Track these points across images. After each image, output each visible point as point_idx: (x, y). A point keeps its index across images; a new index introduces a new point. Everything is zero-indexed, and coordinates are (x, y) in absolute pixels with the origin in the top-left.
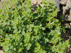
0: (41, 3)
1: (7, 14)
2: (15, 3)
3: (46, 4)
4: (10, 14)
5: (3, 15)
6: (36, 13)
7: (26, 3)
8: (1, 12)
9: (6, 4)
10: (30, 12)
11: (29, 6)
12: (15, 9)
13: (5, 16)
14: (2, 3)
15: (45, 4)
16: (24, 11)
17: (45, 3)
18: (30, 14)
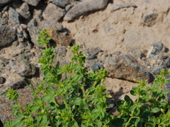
0: (132, 92)
1: (45, 118)
2: (65, 90)
3: (145, 94)
4: (52, 119)
5: (35, 122)
6: (119, 117)
7: (93, 92)
8: (30, 111)
9: (43, 92)
10: (103, 116)
11: (101, 101)
12: (66, 106)
13: (40, 122)
14: (34, 89)
15: (142, 95)
16: (89, 112)
17: (142, 93)
18: (103, 120)
